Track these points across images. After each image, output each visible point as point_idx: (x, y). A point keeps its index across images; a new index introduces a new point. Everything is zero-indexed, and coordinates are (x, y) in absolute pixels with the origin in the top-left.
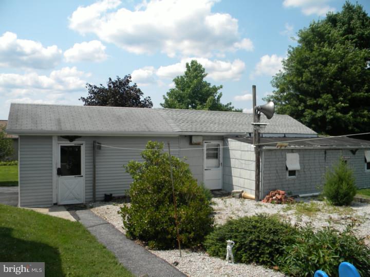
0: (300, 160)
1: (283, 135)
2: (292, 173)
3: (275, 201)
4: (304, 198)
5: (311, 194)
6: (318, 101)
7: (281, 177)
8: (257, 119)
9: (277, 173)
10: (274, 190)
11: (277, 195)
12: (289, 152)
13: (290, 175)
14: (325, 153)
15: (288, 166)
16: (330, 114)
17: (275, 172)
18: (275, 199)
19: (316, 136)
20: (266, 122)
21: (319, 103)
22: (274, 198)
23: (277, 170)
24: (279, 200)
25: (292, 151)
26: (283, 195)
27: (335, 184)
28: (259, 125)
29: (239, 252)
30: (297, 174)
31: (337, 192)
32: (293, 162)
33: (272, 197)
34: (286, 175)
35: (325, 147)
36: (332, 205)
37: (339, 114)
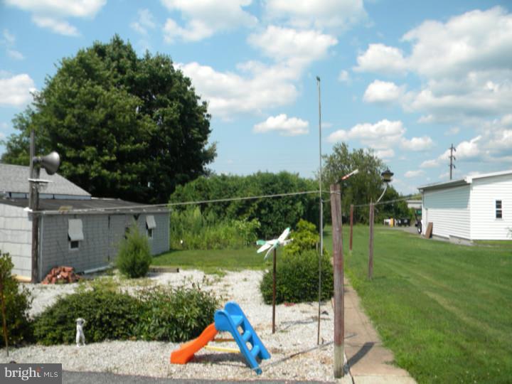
0: (83, 228)
1: (52, 197)
2: (75, 244)
3: (61, 281)
4: (91, 274)
5: (96, 270)
6: (79, 154)
7: (63, 250)
8: (35, 174)
9: (58, 244)
10: (57, 267)
11: (62, 273)
12: (71, 218)
13: (72, 247)
14: (109, 219)
15: (70, 236)
16: (95, 170)
17: (56, 243)
18: (61, 279)
19: (89, 198)
20: (46, 179)
21: (81, 155)
22: (59, 277)
23: (58, 242)
24: (65, 278)
25: (75, 216)
26: (70, 272)
27: (132, 253)
28: (38, 182)
29: (90, 331)
30: (79, 245)
31: (134, 263)
32: (76, 230)
33: (55, 276)
34: (68, 247)
35: (109, 212)
36: (128, 278)
37: (105, 172)
